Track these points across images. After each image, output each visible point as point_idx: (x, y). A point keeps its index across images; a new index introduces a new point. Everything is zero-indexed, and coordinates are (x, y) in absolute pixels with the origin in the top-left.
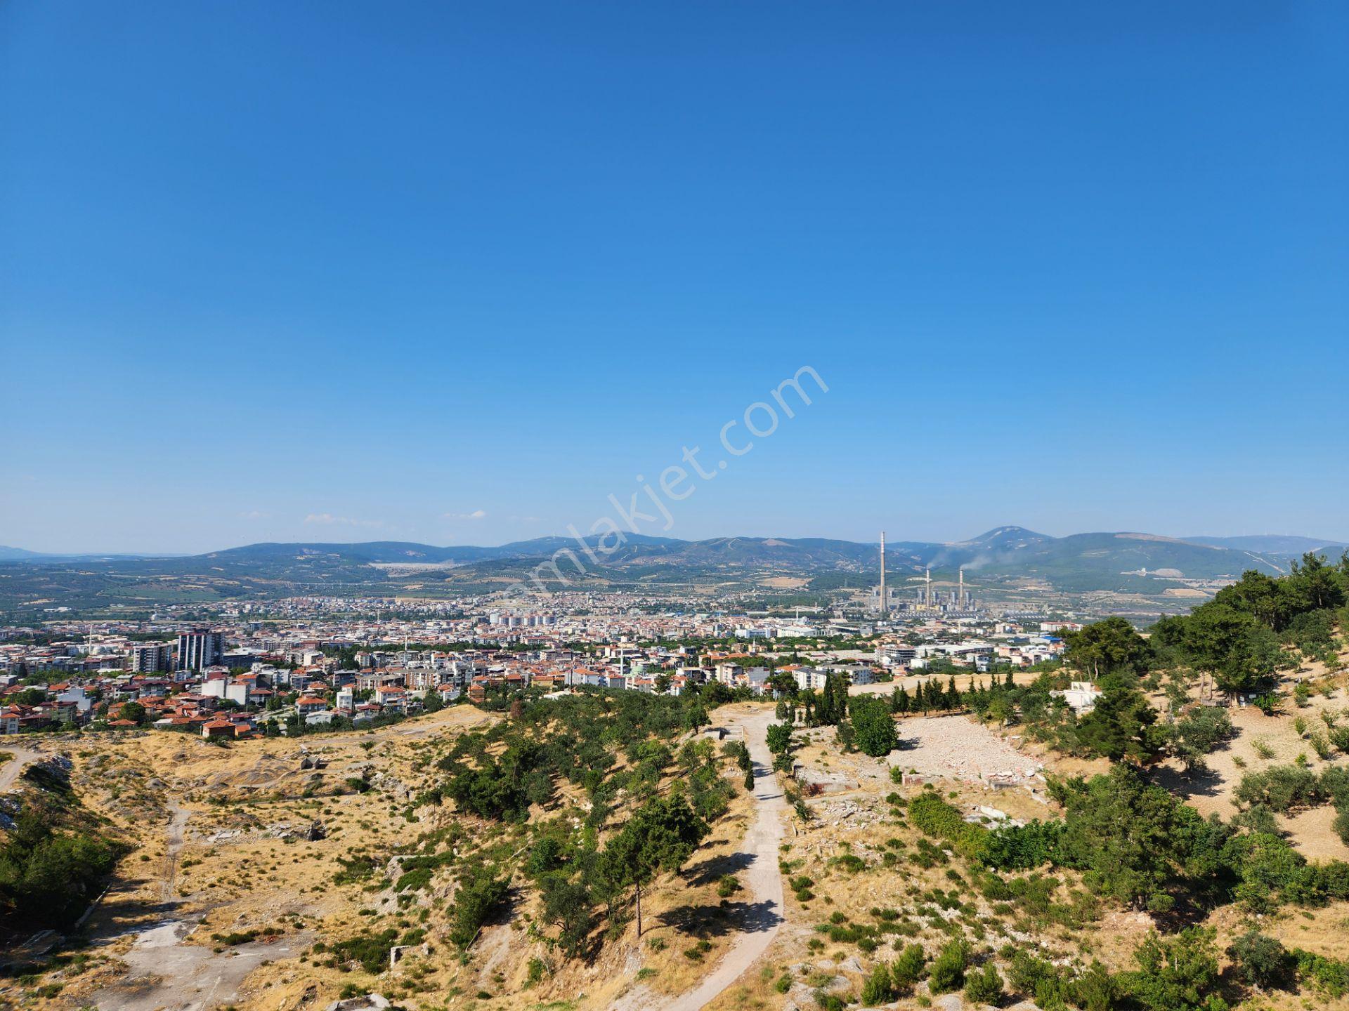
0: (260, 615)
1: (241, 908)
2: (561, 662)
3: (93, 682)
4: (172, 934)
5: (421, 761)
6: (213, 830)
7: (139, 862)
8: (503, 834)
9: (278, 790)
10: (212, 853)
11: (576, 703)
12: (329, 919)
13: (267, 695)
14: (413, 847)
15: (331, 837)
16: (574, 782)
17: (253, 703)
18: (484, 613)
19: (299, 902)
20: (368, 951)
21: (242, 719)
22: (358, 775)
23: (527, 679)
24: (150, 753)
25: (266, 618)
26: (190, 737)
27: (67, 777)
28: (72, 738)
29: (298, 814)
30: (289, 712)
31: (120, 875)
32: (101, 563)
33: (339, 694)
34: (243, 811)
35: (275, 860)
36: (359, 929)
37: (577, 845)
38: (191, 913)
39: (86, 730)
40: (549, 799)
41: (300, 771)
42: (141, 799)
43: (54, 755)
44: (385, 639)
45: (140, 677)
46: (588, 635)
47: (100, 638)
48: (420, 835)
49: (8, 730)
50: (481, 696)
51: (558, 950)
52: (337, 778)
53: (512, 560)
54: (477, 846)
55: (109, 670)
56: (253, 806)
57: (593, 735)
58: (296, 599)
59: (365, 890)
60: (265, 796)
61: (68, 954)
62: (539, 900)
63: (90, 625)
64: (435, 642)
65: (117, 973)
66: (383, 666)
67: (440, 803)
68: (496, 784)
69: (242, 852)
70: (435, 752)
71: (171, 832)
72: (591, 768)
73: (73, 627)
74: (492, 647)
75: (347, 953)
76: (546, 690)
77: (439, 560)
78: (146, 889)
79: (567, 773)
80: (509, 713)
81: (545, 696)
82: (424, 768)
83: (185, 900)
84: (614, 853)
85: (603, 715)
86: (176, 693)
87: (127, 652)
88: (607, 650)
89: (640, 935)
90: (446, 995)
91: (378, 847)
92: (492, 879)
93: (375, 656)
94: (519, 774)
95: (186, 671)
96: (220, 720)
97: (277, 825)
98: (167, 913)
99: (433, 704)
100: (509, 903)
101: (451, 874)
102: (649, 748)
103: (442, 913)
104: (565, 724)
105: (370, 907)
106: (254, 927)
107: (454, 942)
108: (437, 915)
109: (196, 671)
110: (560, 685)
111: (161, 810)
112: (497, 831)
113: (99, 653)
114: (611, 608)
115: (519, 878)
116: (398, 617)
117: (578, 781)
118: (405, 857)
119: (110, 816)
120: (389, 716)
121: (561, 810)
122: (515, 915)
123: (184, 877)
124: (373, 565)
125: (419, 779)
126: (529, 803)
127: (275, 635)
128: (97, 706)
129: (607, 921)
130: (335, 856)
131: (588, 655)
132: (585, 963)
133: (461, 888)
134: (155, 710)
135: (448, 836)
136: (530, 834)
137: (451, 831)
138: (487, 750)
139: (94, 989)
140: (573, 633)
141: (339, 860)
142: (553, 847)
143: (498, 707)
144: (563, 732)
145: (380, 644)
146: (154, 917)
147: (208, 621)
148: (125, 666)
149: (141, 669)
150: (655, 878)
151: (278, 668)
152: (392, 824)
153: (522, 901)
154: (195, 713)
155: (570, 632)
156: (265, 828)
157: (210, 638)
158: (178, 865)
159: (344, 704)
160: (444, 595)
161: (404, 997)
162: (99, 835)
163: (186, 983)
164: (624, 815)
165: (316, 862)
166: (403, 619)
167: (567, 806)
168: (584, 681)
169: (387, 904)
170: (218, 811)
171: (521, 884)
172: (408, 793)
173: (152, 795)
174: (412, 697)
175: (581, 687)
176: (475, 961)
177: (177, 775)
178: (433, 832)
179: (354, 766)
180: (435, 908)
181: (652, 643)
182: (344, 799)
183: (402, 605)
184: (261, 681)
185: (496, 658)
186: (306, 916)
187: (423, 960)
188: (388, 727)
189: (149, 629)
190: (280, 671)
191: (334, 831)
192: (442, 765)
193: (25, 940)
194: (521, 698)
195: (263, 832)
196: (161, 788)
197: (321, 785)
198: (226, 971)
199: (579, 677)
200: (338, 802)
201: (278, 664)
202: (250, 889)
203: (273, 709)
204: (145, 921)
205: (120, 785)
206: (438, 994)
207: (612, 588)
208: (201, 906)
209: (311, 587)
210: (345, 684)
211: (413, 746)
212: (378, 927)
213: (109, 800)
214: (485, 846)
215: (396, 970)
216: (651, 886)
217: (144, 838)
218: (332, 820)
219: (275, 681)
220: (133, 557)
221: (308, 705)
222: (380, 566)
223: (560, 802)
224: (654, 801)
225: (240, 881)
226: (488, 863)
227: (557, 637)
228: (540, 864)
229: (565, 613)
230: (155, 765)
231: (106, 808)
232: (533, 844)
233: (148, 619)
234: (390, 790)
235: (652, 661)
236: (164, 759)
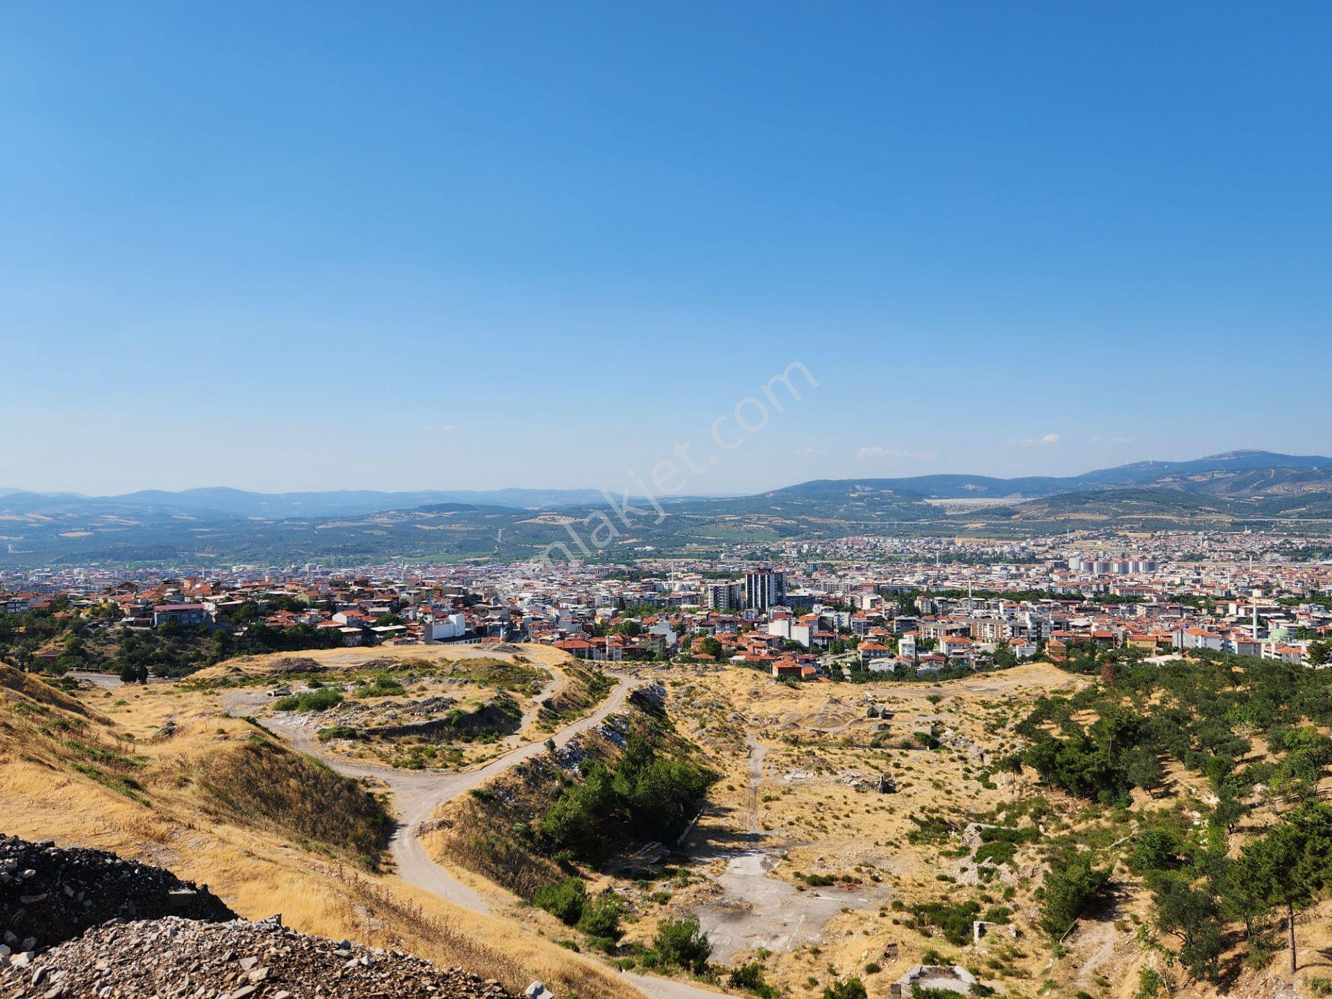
0: (818, 555)
1: (818, 851)
2: (1167, 619)
3: (677, 617)
4: (759, 865)
5: (994, 722)
6: (789, 769)
7: (726, 791)
8: (1099, 817)
9: (846, 736)
10: (788, 792)
11: (1189, 671)
12: (906, 878)
13: (832, 638)
14: (992, 816)
15: (902, 792)
16: (1190, 768)
17: (816, 645)
18: (1061, 557)
19: (875, 855)
20: (949, 920)
21: (807, 661)
22: (927, 730)
23: (1121, 637)
24: (729, 687)
25: (823, 559)
26: (762, 675)
27: (662, 704)
28: (664, 668)
29: (867, 763)
30: (851, 657)
31: (710, 800)
32: (678, 505)
33: (901, 642)
34: (814, 754)
35: (848, 808)
36: (938, 894)
37: (1200, 845)
38: (774, 847)
39: (674, 661)
40: (1157, 784)
41: (866, 719)
42: (724, 731)
43: (651, 682)
44: (946, 584)
45: (715, 614)
46: (1202, 586)
47: (680, 575)
48: (998, 804)
49: (614, 657)
50: (1062, 654)
51: (1178, 966)
52: (904, 731)
53: (1095, 493)
54: (1067, 827)
55: (690, 606)
56: (823, 750)
57: (1216, 711)
58: (851, 538)
59: (941, 854)
60: (834, 741)
61: (673, 867)
62: (1150, 902)
63: (671, 563)
64: (1003, 589)
65: (715, 893)
66: (945, 613)
67: (1020, 772)
68: (1088, 758)
69: (816, 794)
70: (1010, 714)
71: (751, 766)
72: (1215, 753)
73: (657, 565)
74: (1073, 597)
75: (927, 918)
76: (1147, 652)
77: (1003, 495)
78: (733, 817)
79: (1181, 757)
80: (1099, 677)
81: (1146, 660)
82: (999, 731)
83: (768, 833)
84: (1253, 862)
85: (1229, 689)
86: (747, 631)
87: (703, 589)
88: (1232, 607)
89: (1295, 969)
90: (1039, 986)
91: (954, 811)
92: (1088, 867)
93: (936, 603)
94: (1116, 750)
95: (753, 610)
96: (787, 660)
97: (848, 772)
98: (753, 843)
99: (1004, 659)
100: (1111, 897)
101: (1038, 853)
102: (1301, 736)
103: (1030, 894)
104: (1176, 695)
105: (948, 874)
106: (833, 872)
107: (1045, 930)
108: (1023, 896)
109: (762, 611)
110: (1165, 647)
111: (742, 744)
112: (1092, 813)
113: (680, 590)
114: (1236, 552)
115: (1123, 872)
116: (960, 560)
117: (1196, 767)
118: (983, 826)
119: (699, 743)
120: (957, 670)
121: (1174, 799)
122: (1120, 914)
123: (766, 812)
124: (929, 501)
125: (993, 742)
126: (1131, 786)
127: (833, 576)
128: (682, 639)
129: (1244, 944)
130: (908, 813)
131: (1204, 611)
132: (1216, 988)
133: (1050, 871)
134: (730, 646)
135: (1032, 810)
136: (1134, 823)
137: (1035, 805)
138: (1073, 718)
139: (696, 903)
140: (1182, 584)
141: (912, 817)
142: (1166, 842)
143: (1085, 668)
144: (1174, 704)
145: (941, 590)
146: (742, 845)
147: (770, 562)
148: (703, 603)
149: (716, 606)
150: (1317, 903)
151: (838, 611)
152: (966, 788)
153: (1128, 899)
154: (764, 652)
155: (1178, 581)
156: (836, 774)
157: (772, 578)
158: (759, 799)
159: (906, 653)
160: (1010, 535)
161: (991, 977)
162: (691, 761)
163: (774, 914)
164: (1263, 817)
165: (888, 816)
166: (964, 562)
167: (1183, 796)
168: (1200, 645)
169: (966, 874)
170: (792, 750)
171: (1125, 878)
172: (982, 756)
173: (733, 727)
174: (980, 650)
175: (1195, 652)
176: (1073, 956)
177: (753, 710)
178: (1014, 803)
179: (922, 720)
180: (1021, 887)
181: (1300, 599)
182: (913, 753)
183: (963, 546)
184: (822, 624)
185: (1078, 610)
186: (882, 870)
187: (1010, 942)
188: (955, 681)
189: (719, 568)
190: (841, 613)
191: (904, 786)
192: (1020, 729)
193: (640, 848)
194: (1114, 660)
195: (833, 778)
196: (740, 722)
197: (889, 736)
198: (809, 910)
199: (1193, 639)
200: (907, 756)
201: (838, 606)
202: (826, 832)
203: (836, 652)
204: (734, 848)
205: (705, 716)
206: (1030, 983)
207: (1238, 527)
208: (782, 842)
209: (866, 526)
210: (906, 631)
211: (985, 704)
212: (959, 896)
213: (697, 729)
214: (1077, 828)
215: (981, 946)
216: (1310, 912)
217: (729, 769)
218: (902, 775)
219: (836, 623)
220: (702, 498)
221: (869, 651)
222: (936, 503)
223: (1172, 790)
224: (1312, 804)
225: (817, 824)
226: (1082, 848)
227: (1159, 587)
228: (1149, 860)
229: (1170, 559)
230: (733, 699)
231: (695, 736)
232: (1139, 835)
233: (717, 558)
234: (963, 750)
235: (1301, 624)
236: (740, 695)
